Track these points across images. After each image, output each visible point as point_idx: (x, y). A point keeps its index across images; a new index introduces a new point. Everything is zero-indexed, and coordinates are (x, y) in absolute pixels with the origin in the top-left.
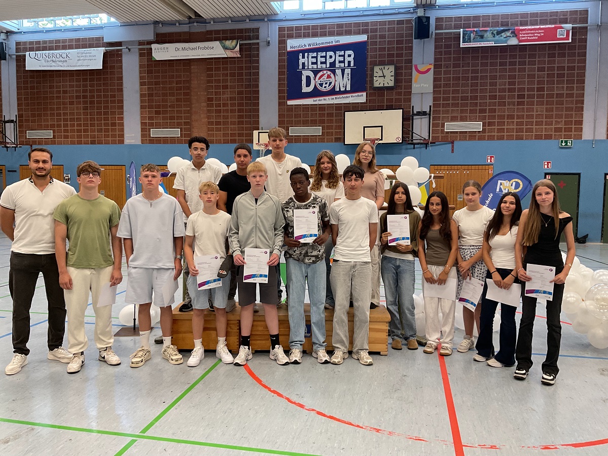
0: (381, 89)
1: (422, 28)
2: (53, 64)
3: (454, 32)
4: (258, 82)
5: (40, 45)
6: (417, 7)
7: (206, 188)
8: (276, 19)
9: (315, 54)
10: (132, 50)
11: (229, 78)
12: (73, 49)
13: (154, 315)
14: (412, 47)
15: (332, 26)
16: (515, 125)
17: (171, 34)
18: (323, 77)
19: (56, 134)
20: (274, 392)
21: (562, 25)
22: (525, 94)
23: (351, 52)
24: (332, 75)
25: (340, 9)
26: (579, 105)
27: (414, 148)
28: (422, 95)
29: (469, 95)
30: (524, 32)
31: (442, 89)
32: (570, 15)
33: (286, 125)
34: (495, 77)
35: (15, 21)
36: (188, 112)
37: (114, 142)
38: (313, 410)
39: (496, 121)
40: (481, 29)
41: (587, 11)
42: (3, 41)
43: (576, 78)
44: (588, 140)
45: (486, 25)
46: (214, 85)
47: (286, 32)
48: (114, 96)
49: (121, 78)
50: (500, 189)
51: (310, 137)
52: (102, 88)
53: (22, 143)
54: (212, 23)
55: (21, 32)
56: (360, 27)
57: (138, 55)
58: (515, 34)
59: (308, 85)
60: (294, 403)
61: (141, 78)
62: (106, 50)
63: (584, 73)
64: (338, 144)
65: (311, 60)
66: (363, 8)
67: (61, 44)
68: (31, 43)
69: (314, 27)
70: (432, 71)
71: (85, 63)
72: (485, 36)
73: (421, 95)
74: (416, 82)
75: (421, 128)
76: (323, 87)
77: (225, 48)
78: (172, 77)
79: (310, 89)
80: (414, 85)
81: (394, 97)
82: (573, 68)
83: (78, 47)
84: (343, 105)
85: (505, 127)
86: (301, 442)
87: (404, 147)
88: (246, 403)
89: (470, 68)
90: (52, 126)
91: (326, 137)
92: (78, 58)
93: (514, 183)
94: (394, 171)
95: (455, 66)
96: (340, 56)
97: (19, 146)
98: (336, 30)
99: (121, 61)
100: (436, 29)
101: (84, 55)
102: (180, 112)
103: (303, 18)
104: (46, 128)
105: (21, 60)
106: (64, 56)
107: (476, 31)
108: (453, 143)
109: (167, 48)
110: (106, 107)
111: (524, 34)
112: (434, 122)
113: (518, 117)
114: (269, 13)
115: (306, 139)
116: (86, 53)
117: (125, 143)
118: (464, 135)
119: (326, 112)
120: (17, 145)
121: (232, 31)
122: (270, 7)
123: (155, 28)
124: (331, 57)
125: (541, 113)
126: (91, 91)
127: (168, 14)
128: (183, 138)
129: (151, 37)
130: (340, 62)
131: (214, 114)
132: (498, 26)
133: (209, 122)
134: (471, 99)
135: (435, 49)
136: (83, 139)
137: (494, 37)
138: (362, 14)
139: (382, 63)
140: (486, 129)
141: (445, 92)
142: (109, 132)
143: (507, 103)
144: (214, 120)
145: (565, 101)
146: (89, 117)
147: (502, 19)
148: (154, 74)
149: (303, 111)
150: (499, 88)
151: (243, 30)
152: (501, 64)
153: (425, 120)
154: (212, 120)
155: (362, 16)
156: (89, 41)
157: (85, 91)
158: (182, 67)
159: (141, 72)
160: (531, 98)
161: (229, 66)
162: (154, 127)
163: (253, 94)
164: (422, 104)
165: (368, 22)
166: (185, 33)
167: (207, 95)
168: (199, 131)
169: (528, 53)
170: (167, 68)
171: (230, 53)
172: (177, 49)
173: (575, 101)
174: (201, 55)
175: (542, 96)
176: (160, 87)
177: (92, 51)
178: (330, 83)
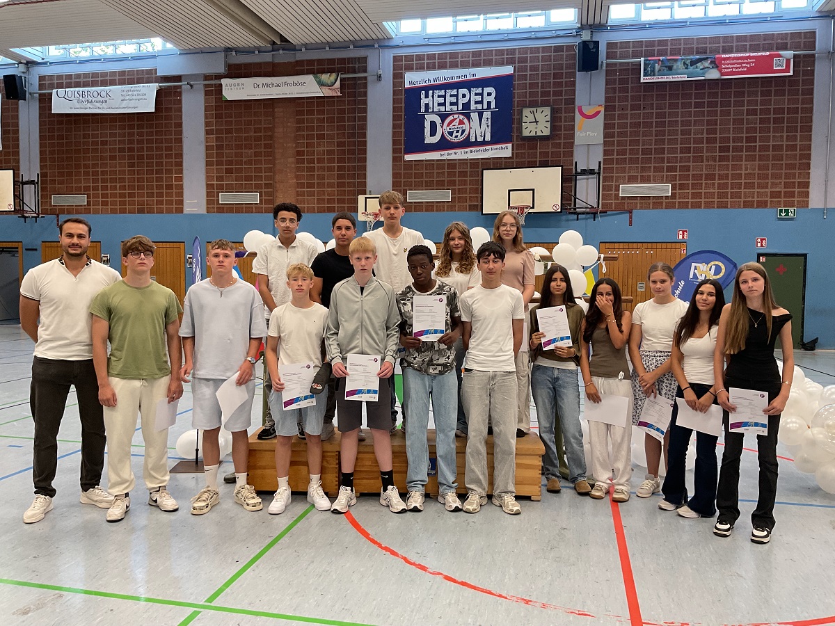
0: (533, 139)
1: (588, 57)
2: (89, 105)
3: (632, 63)
4: (366, 129)
5: (71, 79)
6: (582, 28)
7: (296, 272)
8: (391, 44)
9: (442, 92)
10: (195, 86)
11: (326, 124)
12: (115, 85)
13: (224, 444)
14: (574, 82)
15: (465, 54)
16: (716, 188)
17: (247, 66)
18: (454, 124)
19: (91, 200)
20: (386, 549)
21: (781, 52)
22: (729, 146)
23: (491, 89)
24: (466, 121)
25: (477, 32)
26: (804, 161)
27: (578, 219)
28: (588, 149)
29: (653, 147)
30: (728, 62)
31: (616, 139)
32: (791, 39)
33: (402, 188)
34: (688, 123)
35: (38, 48)
36: (270, 170)
37: (169, 211)
38: (439, 574)
39: (690, 182)
40: (668, 58)
41: (815, 32)
42: (22, 75)
43: (799, 124)
44: (818, 209)
45: (676, 52)
46: (305, 133)
47: (404, 63)
48: (169, 149)
49: (180, 125)
50: (695, 274)
51: (435, 205)
52: (154, 137)
53: (45, 212)
54: (303, 50)
55: (46, 63)
56: (504, 55)
57: (203, 93)
58: (715, 64)
59: (433, 133)
60: (413, 564)
61: (207, 124)
62: (160, 87)
63: (812, 117)
64: (474, 214)
65: (438, 100)
66: (508, 30)
67: (100, 79)
68: (60, 77)
69: (441, 56)
70: (602, 115)
71: (132, 104)
72: (675, 67)
73: (586, 147)
74: (580, 129)
75: (587, 191)
76: (454, 136)
77: (321, 84)
78: (249, 123)
79: (435, 139)
80: (578, 134)
81: (550, 150)
82: (796, 111)
83: (122, 83)
84: (480, 161)
85: (703, 191)
86: (422, 616)
87: (564, 217)
88: (348, 564)
89: (654, 111)
90: (87, 189)
91: (457, 204)
92: (122, 98)
93: (714, 267)
94: (550, 250)
95: (633, 107)
96: (476, 94)
97: (41, 216)
98: (471, 59)
99: (180, 102)
100: (607, 58)
102: (260, 170)
103: (427, 43)
104: (78, 191)
105: (46, 101)
106: (104, 94)
107: (662, 61)
108: (630, 212)
109: (243, 84)
110: (159, 164)
111: (728, 64)
112: (605, 184)
113: (721, 177)
114: (380, 37)
115: (430, 207)
116: (134, 91)
117: (185, 212)
118: (646, 202)
119: (457, 170)
120: (38, 214)
121: (331, 61)
122: (383, 30)
123: (226, 56)
124: (464, 96)
125: (751, 172)
126: (139, 142)
127: (244, 38)
128: (263, 206)
129: (221, 69)
130: (476, 103)
131: (305, 174)
132: (692, 54)
133: (298, 184)
134: (656, 153)
135: (606, 85)
136: (127, 207)
138: (506, 38)
139: (534, 104)
140: (676, 193)
141: (619, 144)
142: (163, 197)
143: (705, 158)
144: (305, 182)
145: (784, 156)
146: (136, 176)
147: (698, 43)
148: (224, 119)
149: (426, 169)
150: (694, 138)
151: (345, 59)
152: (697, 105)
153: (593, 181)
154: (303, 181)
155: (506, 40)
156: (138, 74)
157: (131, 142)
158: (262, 110)
159: (206, 118)
160: (738, 152)
161: (326, 108)
162: (224, 190)
163: (358, 146)
164: (588, 159)
165: (514, 49)
166: (267, 64)
167: (296, 147)
168: (285, 196)
169: (733, 90)
170: (243, 111)
171: (328, 90)
172: (255, 85)
173: (798, 155)
174: (288, 93)
175: (754, 149)
176: (232, 137)
177: (141, 88)
178: (463, 131)
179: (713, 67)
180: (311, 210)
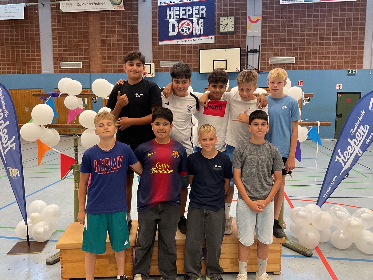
0: (225, 34)
4: (138, 28)
9: (178, 8)
10: (45, 5)
11: (116, 25)
12: (2, 4)
14: (246, 3)
16: (317, 59)
22: (324, 38)
23: (203, 7)
24: (190, 24)
26: (360, 45)
28: (254, 38)
29: (286, 38)
31: (268, 34)
33: (158, 59)
34: (304, 26)
36: (88, 50)
37: (34, 72)
39: (305, 56)
43: (359, 27)
44: (367, 70)
46: (105, 30)
48: (33, 39)
49: (38, 26)
52: (24, 33)
57: (50, 9)
59: (173, 30)
61: (53, 26)
62: (26, 5)
63: (365, 22)
64: (196, 73)
65: (176, 13)
70: (260, 21)
71: (12, 14)
74: (249, 28)
75: (253, 60)
76: (184, 32)
77: (114, 4)
78: (75, 24)
79: (175, 33)
80: (248, 31)
81: (234, 39)
83: (5, 3)
84: (198, 45)
85: (311, 61)
89: (287, 19)
92: (6, 11)
95: (276, 17)
96: (196, 10)
99: (37, 14)
102: (82, 50)
109: (71, 4)
110: (28, 47)
112: (261, 57)
113: (320, 54)
116: (12, 7)
117: (42, 73)
118: (282, 66)
119: (186, 50)
124: (189, 10)
125: (335, 51)
126: (16, 35)
128: (84, 69)
130: (196, 14)
131: (106, 52)
133: (102, 57)
134: (288, 41)
135: (263, 5)
136: (11, 70)
139: (226, 15)
140: (297, 62)
141: (269, 36)
142: (30, 65)
143: (312, 43)
144: (106, 56)
145: (351, 43)
146: (15, 54)
148: (62, 23)
149: (170, 50)
150: (307, 33)
152: (308, 16)
153: (256, 56)
154: (105, 56)
157: (12, 35)
158: (82, 18)
159: (52, 22)
160: (328, 40)
161: (116, 16)
162: (63, 61)
163: (134, 37)
164: (253, 44)
167: (101, 37)
168: (96, 64)
169: (326, 8)
170: (72, 18)
171: (117, 7)
172: (78, 4)
173: (358, 42)
174: (96, 8)
175: (336, 39)
176: (66, 32)
177: (16, 6)
180: (110, 71)
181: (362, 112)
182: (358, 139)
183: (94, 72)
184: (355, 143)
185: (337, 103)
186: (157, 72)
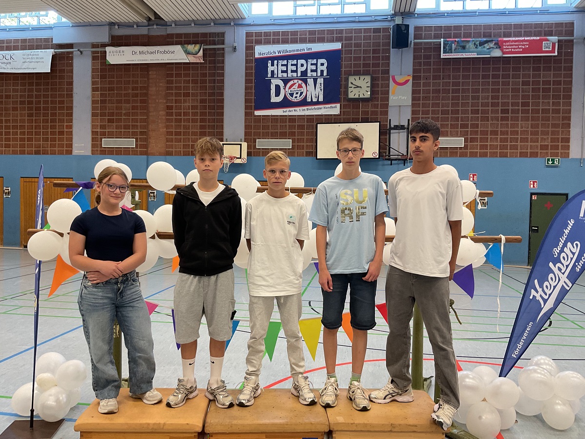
0: (356, 101)
1: (400, 37)
3: (434, 42)
4: (223, 90)
6: (395, 15)
8: (240, 23)
9: (285, 62)
10: (84, 53)
11: (191, 85)
12: (18, 50)
14: (389, 56)
15: (304, 32)
16: (499, 142)
17: (127, 37)
18: (294, 87)
21: (548, 38)
22: (509, 109)
23: (324, 61)
25: (313, 15)
26: (565, 122)
27: (391, 164)
28: (400, 108)
29: (450, 108)
30: (508, 44)
31: (421, 102)
32: (555, 28)
33: (253, 137)
34: (477, 91)
36: (145, 120)
37: (61, 153)
39: (479, 136)
40: (462, 39)
41: (573, 23)
43: (562, 94)
44: (576, 159)
45: (468, 35)
46: (174, 92)
47: (254, 38)
48: (62, 102)
49: (71, 83)
52: (50, 93)
54: (173, 25)
56: (334, 34)
57: (90, 59)
58: (498, 45)
59: (277, 94)
61: (93, 83)
62: (55, 52)
63: (571, 88)
64: (310, 159)
65: (281, 68)
66: (337, 15)
67: (5, 45)
69: (285, 33)
70: (410, 83)
71: (32, 65)
72: (467, 47)
73: (398, 108)
74: (393, 93)
75: (399, 142)
76: (294, 97)
77: (188, 53)
78: (129, 82)
79: (280, 99)
80: (391, 97)
81: (370, 110)
82: (559, 83)
83: (24, 48)
84: (315, 117)
85: (489, 144)
87: (381, 163)
91: (296, 151)
92: (24, 60)
95: (435, 78)
96: (312, 64)
98: (308, 36)
99: (71, 65)
100: (415, 39)
101: (30, 57)
102: (136, 120)
103: (273, 23)
106: (8, 57)
107: (458, 42)
109: (123, 52)
110: (53, 115)
111: (508, 46)
113: (502, 133)
114: (236, 17)
116: (33, 55)
117: (73, 154)
118: (445, 152)
119: (297, 124)
121: (196, 35)
122: (237, 10)
123: (110, 29)
124: (302, 65)
125: (526, 129)
126: (37, 96)
127: (125, 14)
128: (139, 149)
129: (106, 39)
130: (312, 71)
131: (174, 124)
132: (480, 37)
133: (167, 132)
134: (452, 113)
135: (414, 59)
136: (26, 149)
137: (476, 48)
138: (336, 21)
139: (357, 73)
140: (468, 145)
141: (424, 105)
142: (56, 141)
143: (490, 117)
144: (174, 130)
145: (551, 117)
146: (34, 124)
147: (484, 29)
148: (107, 80)
149: (272, 123)
150: (481, 102)
151: (207, 34)
152: (484, 77)
153: (403, 134)
154: (172, 130)
155: (336, 23)
156: (37, 42)
157: (30, 96)
158: (139, 73)
159: (93, 77)
160: (515, 113)
161: (191, 72)
162: (107, 137)
163: (217, 103)
164: (400, 116)
165: (342, 30)
166: (143, 36)
167: (166, 103)
168: (157, 142)
169: (512, 66)
170: (123, 73)
171: (193, 58)
172: (134, 52)
173: (561, 117)
174: (160, 59)
175: (527, 111)
176: (114, 93)
177: (39, 53)
178: (302, 93)
179: (496, 48)
180: (178, 154)
181: (569, 221)
182: (565, 263)
183: (153, 154)
184: (560, 269)
185: (531, 209)
186: (251, 156)
